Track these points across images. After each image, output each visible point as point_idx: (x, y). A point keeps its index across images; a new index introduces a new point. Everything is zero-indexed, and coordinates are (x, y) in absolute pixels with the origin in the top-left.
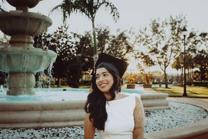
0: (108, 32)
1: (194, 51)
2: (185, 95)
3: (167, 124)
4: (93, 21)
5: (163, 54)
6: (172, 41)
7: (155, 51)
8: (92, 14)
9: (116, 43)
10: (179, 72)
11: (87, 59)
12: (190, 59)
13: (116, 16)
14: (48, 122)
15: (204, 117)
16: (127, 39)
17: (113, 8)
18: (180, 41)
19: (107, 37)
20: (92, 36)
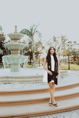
5: (58, 50)
16: (42, 44)
17: (40, 34)
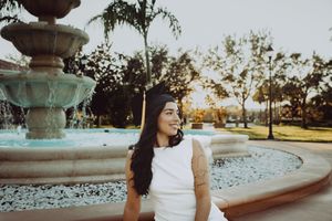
0: (166, 52)
1: (283, 77)
2: (271, 137)
3: (247, 177)
4: (145, 37)
5: (240, 82)
6: (252, 65)
7: (230, 78)
8: (144, 27)
9: (176, 67)
10: (263, 107)
11: (137, 90)
12: (278, 89)
13: (177, 31)
14: (83, 175)
15: (298, 168)
16: (192, 62)
17: (173, 20)
18: (263, 65)
19: (165, 60)
20: (145, 58)
